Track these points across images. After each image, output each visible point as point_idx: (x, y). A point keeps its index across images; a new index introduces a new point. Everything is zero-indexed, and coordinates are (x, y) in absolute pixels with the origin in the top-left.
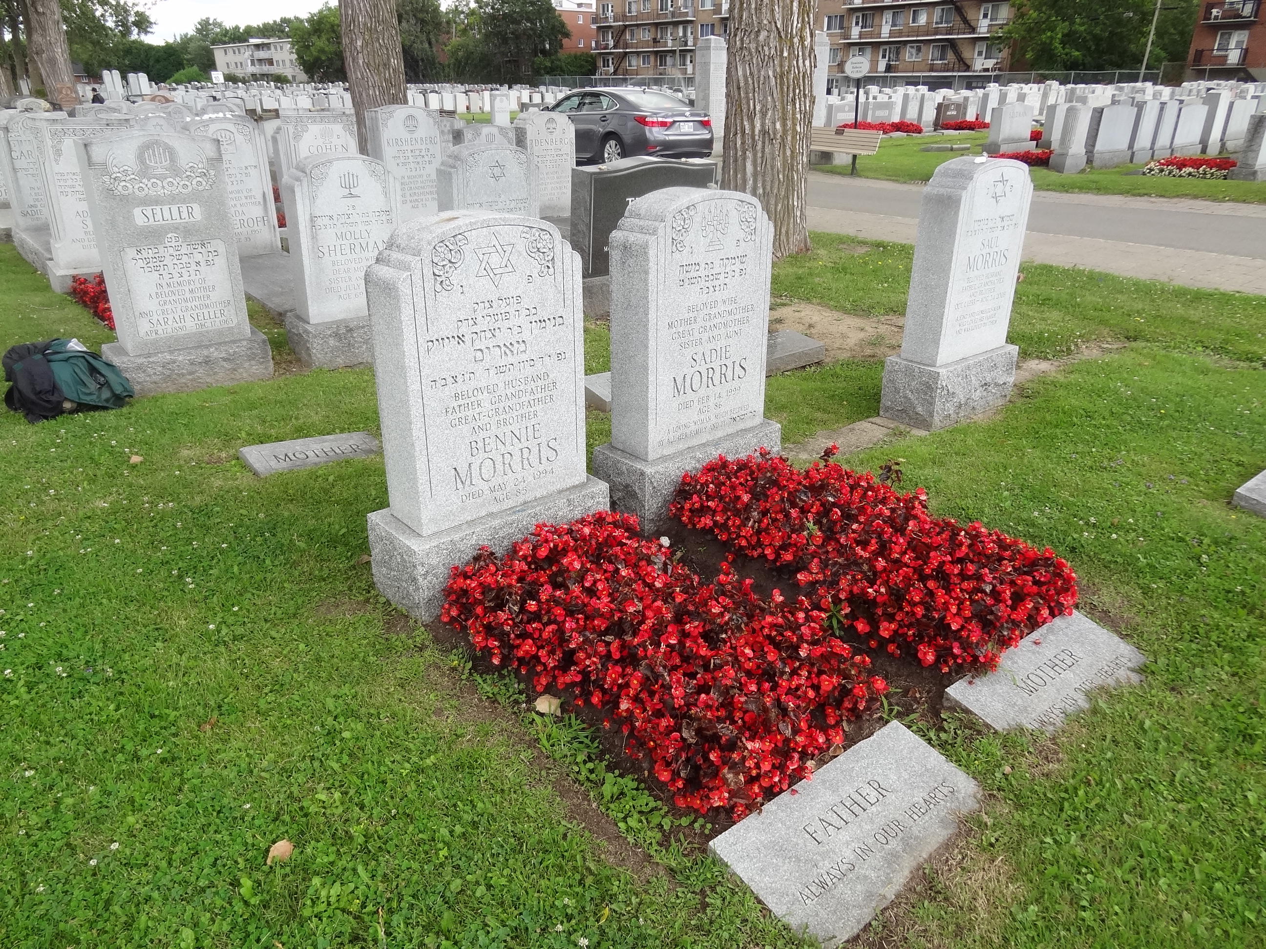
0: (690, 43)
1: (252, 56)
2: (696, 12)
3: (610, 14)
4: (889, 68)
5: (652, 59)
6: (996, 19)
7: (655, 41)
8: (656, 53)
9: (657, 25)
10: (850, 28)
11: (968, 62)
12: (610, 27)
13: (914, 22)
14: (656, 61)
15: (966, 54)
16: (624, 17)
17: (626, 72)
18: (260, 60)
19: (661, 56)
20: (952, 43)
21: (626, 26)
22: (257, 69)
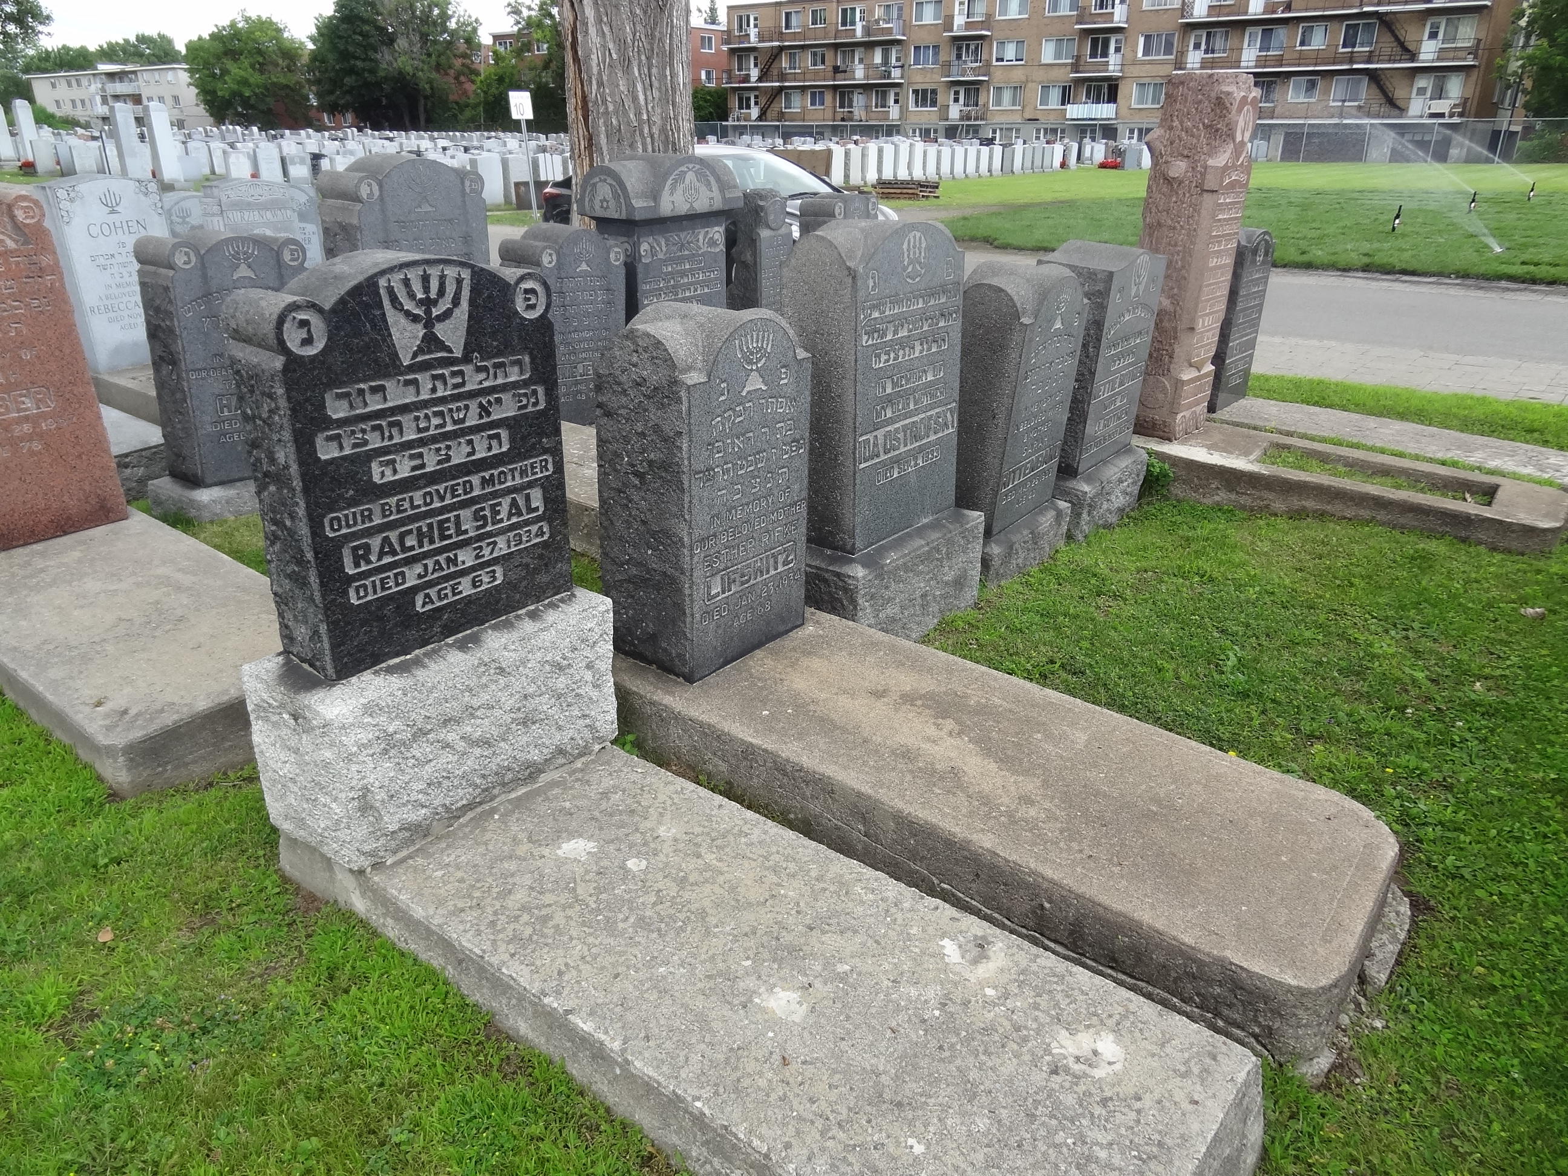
0: (896, 73)
1: (103, 90)
2: (906, 28)
3: (753, 32)
5: (828, 97)
6: (1454, 40)
7: (836, 70)
8: (835, 88)
9: (836, 46)
10: (1182, 54)
11: (1400, 103)
12: (754, 49)
13: (1302, 44)
14: (834, 99)
15: (1399, 94)
16: (781, 36)
17: (781, 116)
18: (117, 97)
19: (844, 93)
20: (1374, 76)
21: (781, 49)
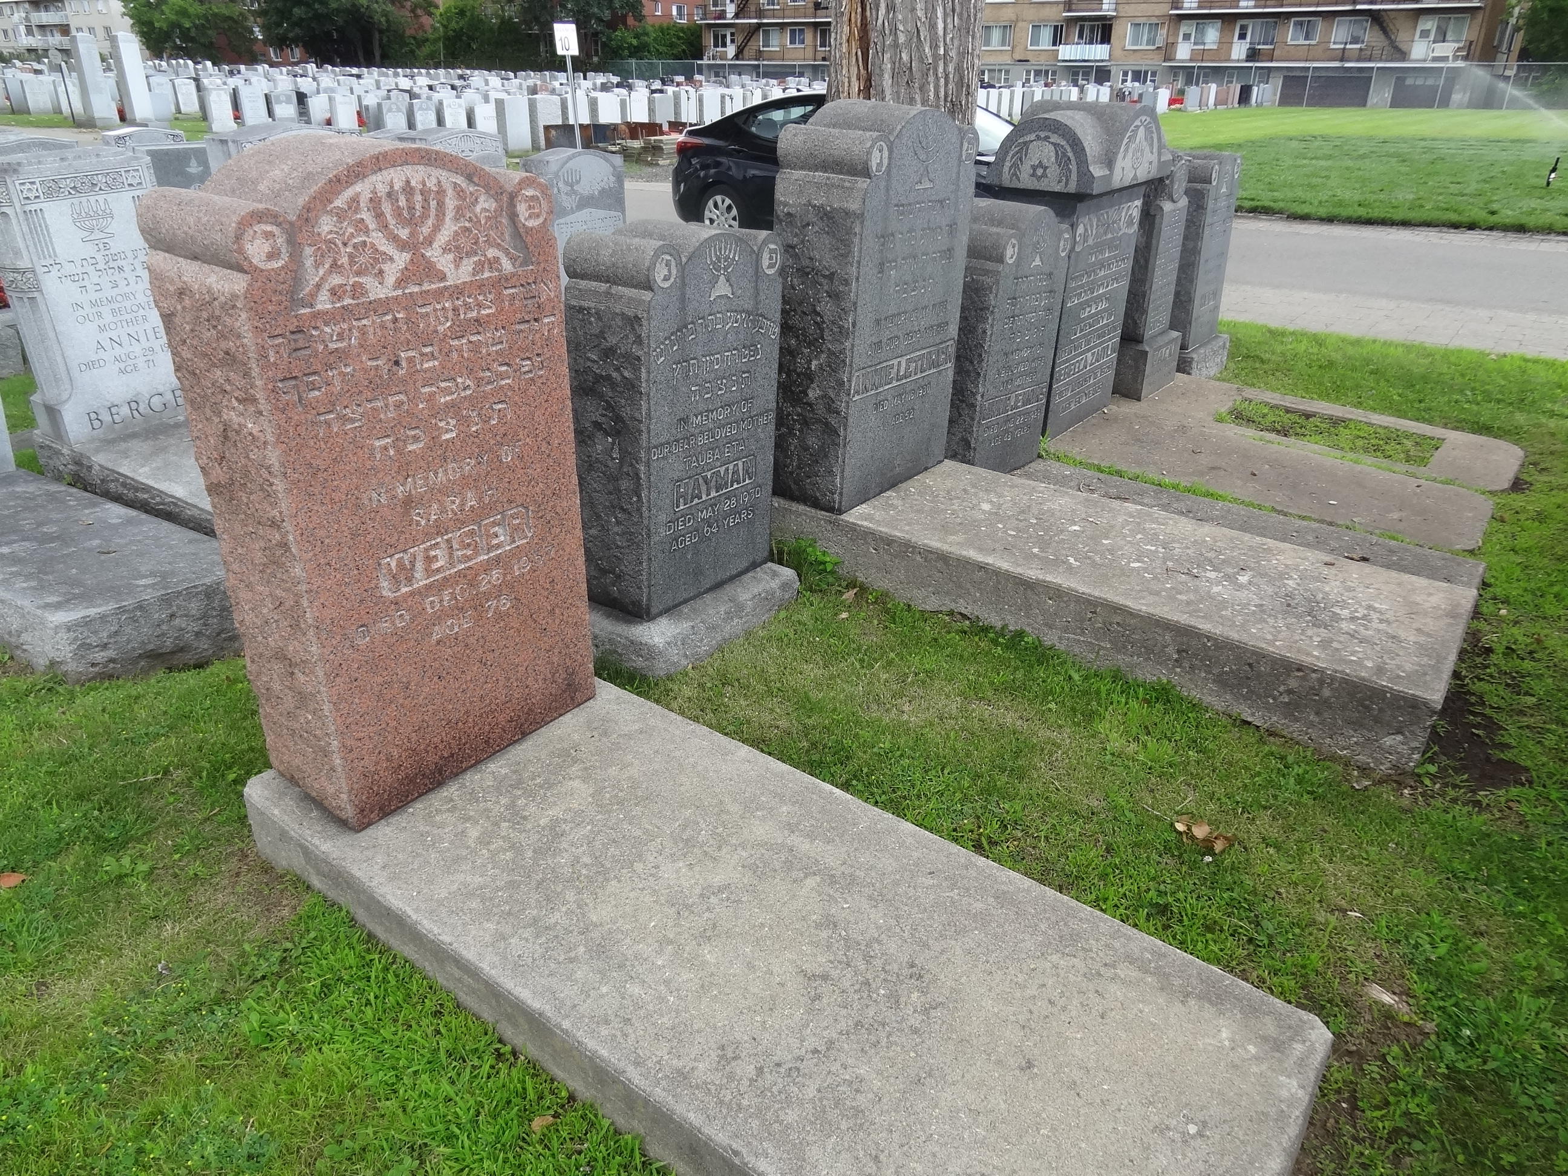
4: (1253, 55)
7: (817, 6)
11: (1403, 46)
15: (1402, 36)
18: (42, 27)
19: (824, 30)
20: (1377, 17)
22: (36, 41)
